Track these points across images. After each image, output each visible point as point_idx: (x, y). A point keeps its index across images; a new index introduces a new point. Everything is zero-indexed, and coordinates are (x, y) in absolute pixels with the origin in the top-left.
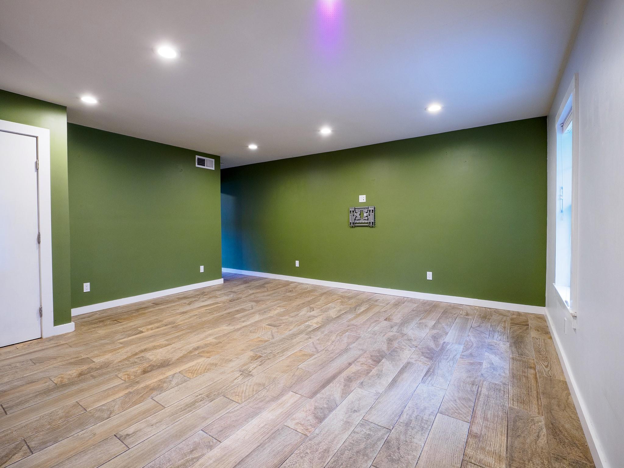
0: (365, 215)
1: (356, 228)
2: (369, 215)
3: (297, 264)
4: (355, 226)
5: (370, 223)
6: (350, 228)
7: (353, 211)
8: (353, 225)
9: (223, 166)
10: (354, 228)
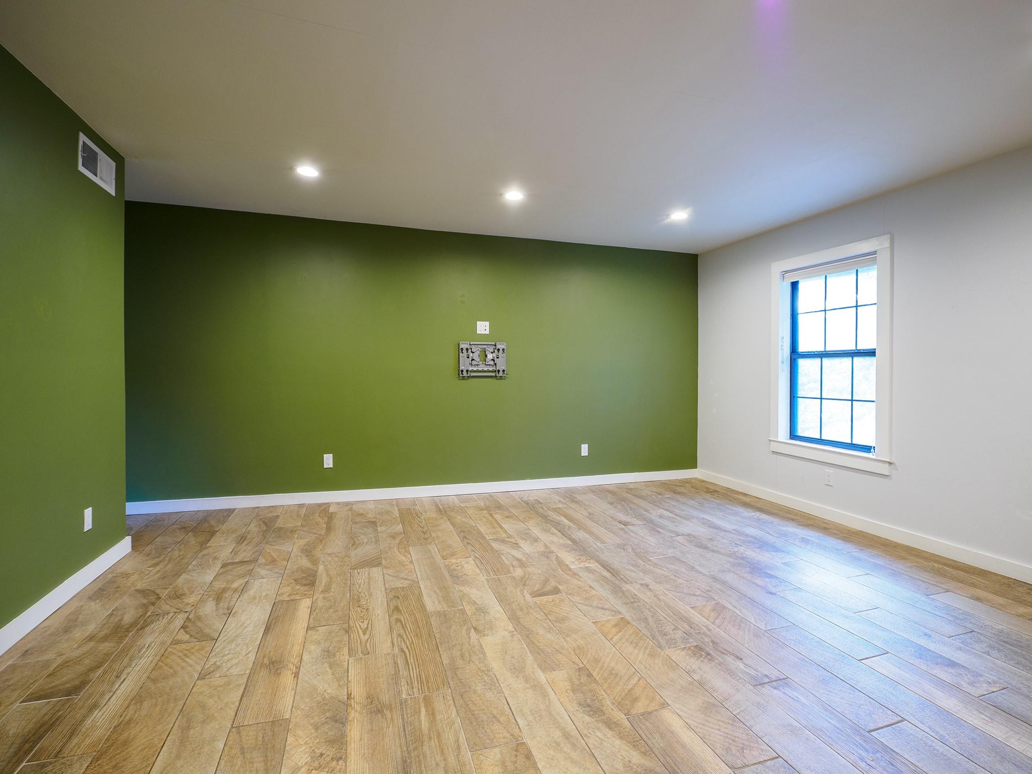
0: (490, 356)
1: (470, 380)
2: (498, 358)
3: (328, 461)
4: (469, 377)
5: (499, 371)
6: (459, 380)
7: (467, 349)
8: (468, 374)
9: (132, 195)
10: (466, 381)
